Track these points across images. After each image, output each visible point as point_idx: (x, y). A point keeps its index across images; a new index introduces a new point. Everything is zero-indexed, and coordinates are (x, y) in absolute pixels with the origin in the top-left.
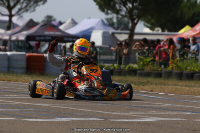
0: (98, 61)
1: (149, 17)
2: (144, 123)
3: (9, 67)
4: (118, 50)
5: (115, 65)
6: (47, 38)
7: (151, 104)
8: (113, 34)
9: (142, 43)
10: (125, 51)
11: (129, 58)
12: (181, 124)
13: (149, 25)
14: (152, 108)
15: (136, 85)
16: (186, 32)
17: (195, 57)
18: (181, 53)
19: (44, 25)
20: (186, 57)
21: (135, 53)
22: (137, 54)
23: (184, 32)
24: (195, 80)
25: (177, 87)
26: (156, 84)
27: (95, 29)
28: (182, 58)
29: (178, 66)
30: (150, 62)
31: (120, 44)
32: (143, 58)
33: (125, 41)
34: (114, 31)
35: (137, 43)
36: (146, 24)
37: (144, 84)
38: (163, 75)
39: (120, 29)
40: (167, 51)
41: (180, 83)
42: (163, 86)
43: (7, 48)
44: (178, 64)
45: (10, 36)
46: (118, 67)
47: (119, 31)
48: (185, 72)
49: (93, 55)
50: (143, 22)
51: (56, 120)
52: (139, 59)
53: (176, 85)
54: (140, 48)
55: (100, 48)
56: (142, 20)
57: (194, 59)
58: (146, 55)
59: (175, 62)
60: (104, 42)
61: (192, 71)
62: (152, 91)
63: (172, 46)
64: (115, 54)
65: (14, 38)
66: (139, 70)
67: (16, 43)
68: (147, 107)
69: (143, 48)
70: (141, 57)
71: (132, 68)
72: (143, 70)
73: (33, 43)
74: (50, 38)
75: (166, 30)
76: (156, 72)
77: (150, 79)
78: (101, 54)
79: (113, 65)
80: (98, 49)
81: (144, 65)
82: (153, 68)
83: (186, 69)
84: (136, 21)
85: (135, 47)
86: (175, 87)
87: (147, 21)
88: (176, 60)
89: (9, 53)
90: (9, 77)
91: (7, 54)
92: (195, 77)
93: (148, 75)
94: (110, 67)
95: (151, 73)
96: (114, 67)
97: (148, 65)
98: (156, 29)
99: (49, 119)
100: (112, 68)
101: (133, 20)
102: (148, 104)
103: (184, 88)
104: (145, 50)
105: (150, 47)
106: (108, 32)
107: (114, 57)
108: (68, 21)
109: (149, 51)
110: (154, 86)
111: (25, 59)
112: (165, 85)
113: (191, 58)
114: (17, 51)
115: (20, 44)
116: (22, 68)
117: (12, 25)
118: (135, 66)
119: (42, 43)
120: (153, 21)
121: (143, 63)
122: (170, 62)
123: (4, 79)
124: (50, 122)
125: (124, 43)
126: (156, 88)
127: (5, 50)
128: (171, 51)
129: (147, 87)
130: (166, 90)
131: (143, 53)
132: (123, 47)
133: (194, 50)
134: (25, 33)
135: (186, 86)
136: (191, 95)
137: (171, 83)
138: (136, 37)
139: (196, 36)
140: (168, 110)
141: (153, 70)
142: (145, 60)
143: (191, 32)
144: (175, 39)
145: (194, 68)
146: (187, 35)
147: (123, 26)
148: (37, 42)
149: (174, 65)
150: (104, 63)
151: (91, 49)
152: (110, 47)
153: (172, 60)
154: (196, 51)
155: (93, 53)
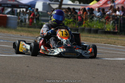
0: (40, 20)
6: (9, 5)
8: (49, 4)
9: (67, 10)
17: (99, 20)
18: (91, 17)
20: (93, 19)
23: (93, 4)
24: (99, 34)
25: (88, 38)
27: (39, 1)
28: (91, 20)
29: (88, 25)
30: (71, 22)
33: (56, 8)
34: (50, 2)
35: (64, 10)
38: (79, 30)
40: (82, 15)
41: (90, 35)
44: (89, 24)
47: (53, 2)
48: (92, 29)
49: (36, 17)
53: (87, 37)
55: (41, 12)
57: (99, 21)
58: (70, 17)
59: (87, 22)
60: (44, 9)
61: (97, 29)
63: (85, 13)
69: (67, 13)
70: (66, 19)
74: (10, 5)
75: (82, 3)
76: (75, 28)
78: (41, 16)
80: (40, 13)
81: (67, 24)
83: (94, 27)
92: (98, 32)
97: (70, 23)
98: (76, 2)
103: (92, 38)
104: (68, 15)
106: (46, 3)
109: (72, 15)
113: (96, 20)
119: (6, 8)
121: (67, 22)
122: (84, 22)
124: (10, 56)
133: (98, 16)
135: (93, 37)
136: (96, 43)
137: (84, 35)
138: (63, 6)
139: (100, 7)
141: (73, 27)
142: (68, 20)
143: (97, 4)
144: (87, 8)
145: (98, 26)
146: (95, 6)
149: (86, 25)
150: (43, 22)
151: (36, 13)
152: (47, 12)
153: (85, 21)
154: (100, 16)
155: (37, 15)
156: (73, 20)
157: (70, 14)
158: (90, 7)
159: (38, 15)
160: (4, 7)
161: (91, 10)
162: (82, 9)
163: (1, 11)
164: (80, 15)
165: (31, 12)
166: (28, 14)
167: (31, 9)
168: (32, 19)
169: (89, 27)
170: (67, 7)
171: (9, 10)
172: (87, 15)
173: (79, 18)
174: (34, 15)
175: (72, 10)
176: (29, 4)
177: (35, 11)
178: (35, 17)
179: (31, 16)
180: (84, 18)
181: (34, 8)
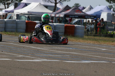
8: (113, 14)
19: (75, 9)
43: (53, 21)
45: (55, 14)
51: (82, 62)
60: (108, 19)
65: (57, 16)
73: (68, 19)
89: (55, 24)
94: (111, 33)
96: (114, 33)
99: (78, 61)
100: (112, 33)
106: (111, 14)
107: (113, 28)
108: (88, 7)
111: (64, 27)
116: (62, 32)
119: (73, 19)
134: (64, 13)
148: (70, 18)
163: (69, 22)
171: (77, 20)
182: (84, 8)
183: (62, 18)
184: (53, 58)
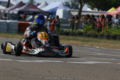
0: (61, 27)
1: (91, 2)
2: (88, 64)
3: (8, 29)
4: (72, 21)
5: (70, 30)
6: (30, 13)
7: (91, 53)
8: (69, 11)
9: (87, 17)
10: (76, 22)
11: (78, 26)
12: (109, 66)
13: (90, 7)
14: (92, 56)
15: (82, 42)
16: (112, 11)
17: (118, 26)
18: (109, 24)
19: (29, 5)
20: (112, 26)
21: (82, 23)
22: (83, 23)
23: (111, 11)
24: (117, 40)
25: (107, 44)
26: (94, 42)
27: (59, 8)
28: (110, 27)
29: (107, 31)
30: (91, 28)
31: (73, 18)
32: (87, 26)
33: (76, 16)
34: (70, 9)
35: (83, 17)
36: (89, 6)
37: (87, 41)
38: (98, 36)
39: (73, 8)
40: (101, 22)
41: (109, 41)
42: (98, 43)
43: (7, 18)
44: (107, 30)
45: (9, 11)
46: (72, 31)
47: (72, 10)
48: (111, 35)
49: (57, 24)
50: (87, 5)
51: (36, 61)
52: (84, 26)
53: (106, 43)
54: (85, 20)
55: (62, 19)
56: (86, 4)
58: (89, 24)
59: (106, 29)
60: (64, 16)
61: (115, 35)
62: (92, 46)
63: (104, 19)
64: (70, 23)
65: (11, 12)
66: (84, 33)
67: (12, 15)
68: (89, 55)
69: (87, 20)
70: (86, 26)
71: (80, 31)
72: (86, 33)
73: (22, 16)
74: (32, 13)
75: (100, 10)
77: (91, 39)
78: (62, 23)
79: (69, 30)
80: (61, 20)
81: (87, 30)
82: (92, 32)
83: (112, 33)
84: (83, 4)
85: (82, 19)
86: (105, 44)
87: (90, 4)
88: (106, 28)
89: (8, 21)
90: (8, 35)
91: (7, 22)
92: (117, 38)
93: (89, 36)
94: (67, 31)
95: (91, 35)
96: (70, 31)
97: (89, 30)
98: (95, 9)
99: (32, 60)
100: (68, 31)
101: (81, 3)
102: (90, 53)
103: (110, 44)
104: (88, 22)
105: (91, 20)
106: (66, 10)
107: (69, 25)
108: (43, 3)
109: (91, 22)
110: (93, 43)
111: (17, 25)
112: (99, 42)
113: (115, 27)
114: (13, 20)
115: (15, 16)
116: (16, 30)
117: (10, 5)
118: (82, 31)
119: (28, 16)
120: (93, 4)
121: (87, 29)
122: (102, 29)
123: (5, 36)
124: (32, 62)
125: (75, 17)
126: (94, 44)
127: (6, 19)
128: (104, 22)
129: (89, 43)
130: (100, 45)
131: (87, 23)
132: (75, 19)
133: (117, 22)
134: (18, 9)
135: (112, 43)
136: (115, 48)
137: (103, 41)
138: (83, 13)
139: (118, 14)
140: (101, 57)
141: (93, 33)
142: (88, 27)
143: (115, 11)
144: (105, 15)
145: (116, 32)
146: (113, 13)
147: (75, 7)
148: (25, 15)
149: (105, 31)
150: (64, 28)
151: (56, 20)
152: (67, 19)
153: (104, 28)
154: (118, 23)
155: (57, 22)
156: (92, 26)
157: (89, 21)
158: (109, 14)
159: (59, 22)
160: (26, 14)
161: (110, 17)
162: (101, 16)
163: (23, 19)
164: (99, 21)
165: (52, 19)
166: (49, 21)
167: (52, 16)
168: (53, 26)
169: (107, 33)
170: (86, 14)
171: (31, 17)
172: (106, 22)
173: (98, 25)
174: (55, 22)
175: (91, 17)
176: (50, 11)
177: (56, 18)
178: (55, 24)
179: (52, 23)
180: (103, 24)
181: (55, 15)
182: (39, 4)
183: (15, 14)
184: (6, 57)
